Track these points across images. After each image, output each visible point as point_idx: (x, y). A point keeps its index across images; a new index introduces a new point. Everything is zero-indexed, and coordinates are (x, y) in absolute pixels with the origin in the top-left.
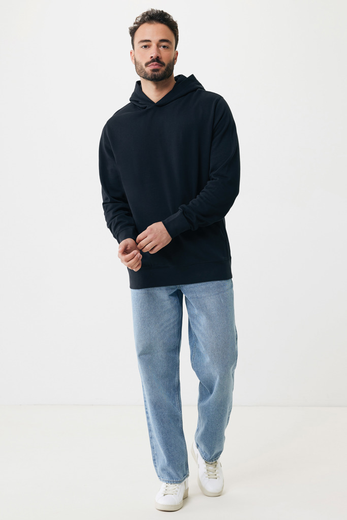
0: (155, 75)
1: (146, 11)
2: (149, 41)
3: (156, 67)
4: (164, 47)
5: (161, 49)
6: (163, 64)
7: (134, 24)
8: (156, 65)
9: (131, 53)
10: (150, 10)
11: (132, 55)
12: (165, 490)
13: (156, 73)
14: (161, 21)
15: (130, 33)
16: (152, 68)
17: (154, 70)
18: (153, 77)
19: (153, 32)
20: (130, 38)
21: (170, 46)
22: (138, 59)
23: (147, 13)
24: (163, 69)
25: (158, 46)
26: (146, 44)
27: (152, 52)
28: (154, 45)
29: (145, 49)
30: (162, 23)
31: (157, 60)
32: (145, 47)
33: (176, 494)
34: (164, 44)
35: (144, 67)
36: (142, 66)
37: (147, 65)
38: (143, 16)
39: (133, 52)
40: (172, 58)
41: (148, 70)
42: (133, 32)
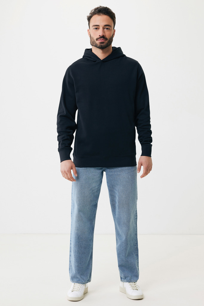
0: (102, 46)
1: (97, 7)
2: (98, 26)
3: (102, 41)
4: (107, 29)
5: (105, 30)
6: (106, 39)
7: (90, 14)
8: (102, 40)
9: (88, 30)
10: (99, 7)
11: (89, 32)
12: (73, 288)
13: (102, 44)
14: (106, 13)
15: (88, 19)
16: (100, 41)
17: (101, 43)
18: (101, 47)
19: (101, 20)
20: (88, 22)
21: (110, 28)
22: (92, 35)
23: (97, 8)
24: (107, 42)
25: (104, 28)
26: (97, 27)
27: (100, 33)
28: (101, 28)
29: (96, 30)
30: (106, 15)
31: (103, 37)
32: (96, 28)
33: (79, 291)
34: (107, 27)
35: (95, 40)
36: (94, 40)
37: (97, 39)
38: (95, 9)
39: (89, 30)
40: (112, 35)
41: (98, 42)
42: (89, 19)
